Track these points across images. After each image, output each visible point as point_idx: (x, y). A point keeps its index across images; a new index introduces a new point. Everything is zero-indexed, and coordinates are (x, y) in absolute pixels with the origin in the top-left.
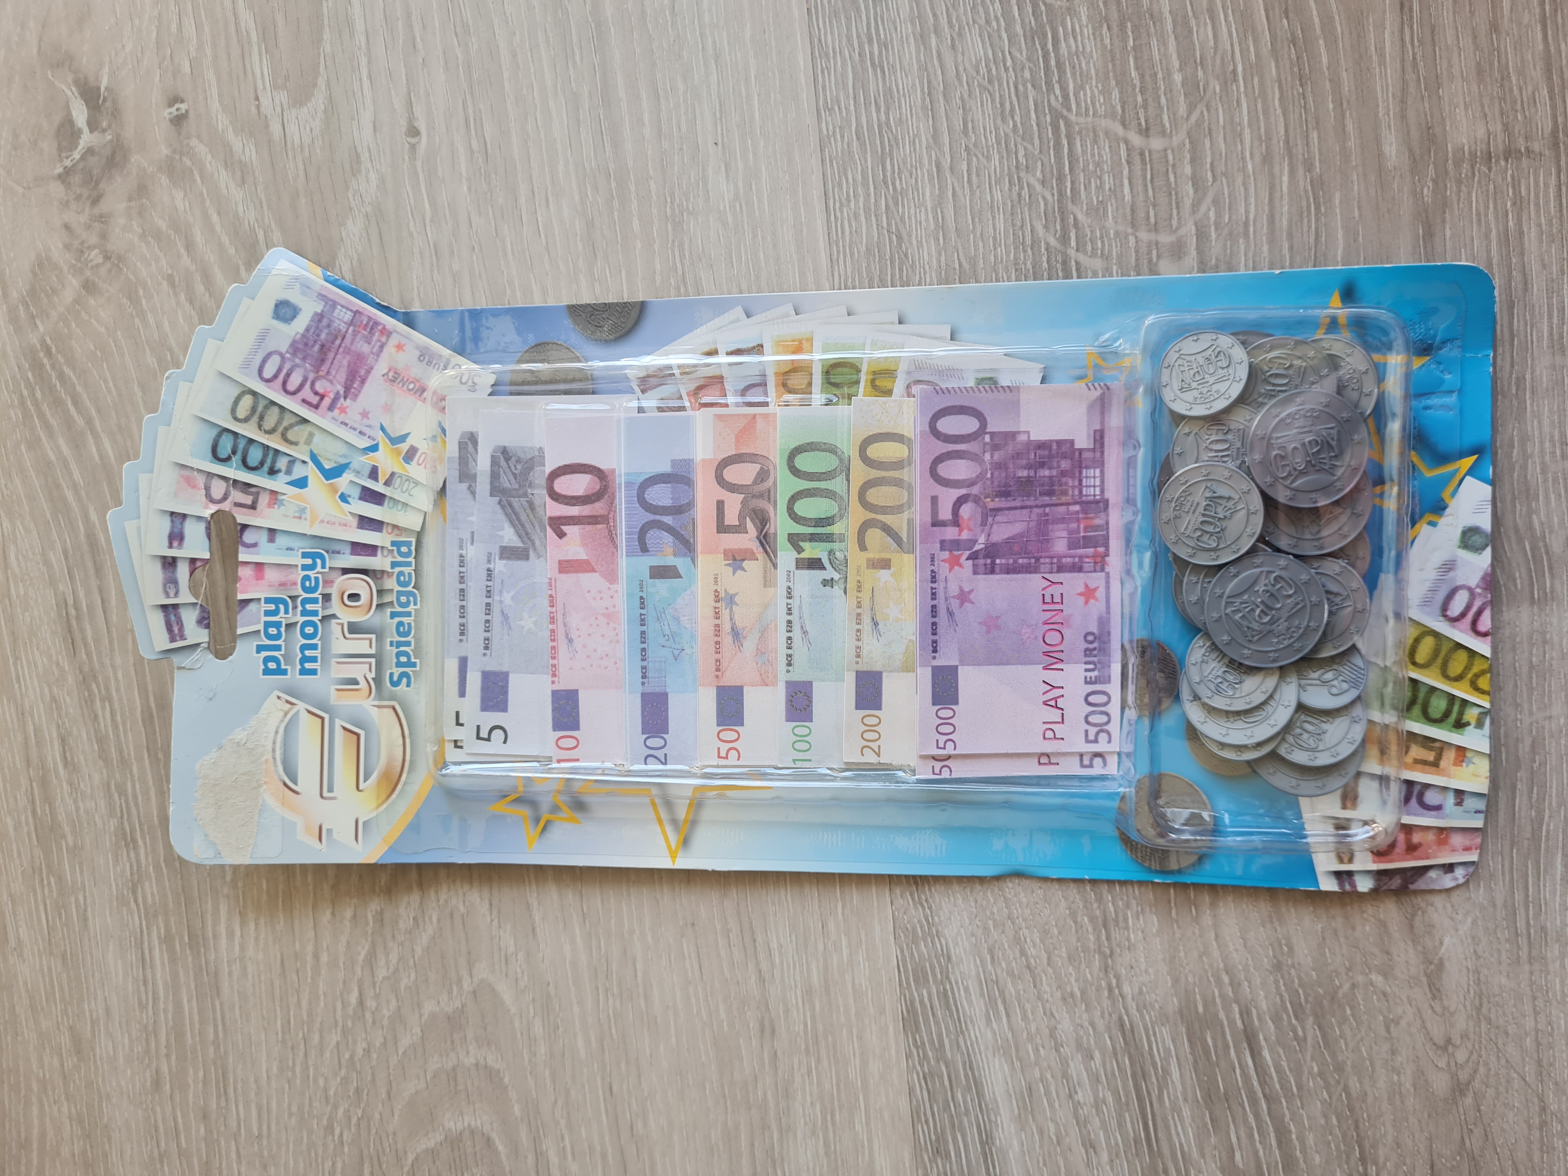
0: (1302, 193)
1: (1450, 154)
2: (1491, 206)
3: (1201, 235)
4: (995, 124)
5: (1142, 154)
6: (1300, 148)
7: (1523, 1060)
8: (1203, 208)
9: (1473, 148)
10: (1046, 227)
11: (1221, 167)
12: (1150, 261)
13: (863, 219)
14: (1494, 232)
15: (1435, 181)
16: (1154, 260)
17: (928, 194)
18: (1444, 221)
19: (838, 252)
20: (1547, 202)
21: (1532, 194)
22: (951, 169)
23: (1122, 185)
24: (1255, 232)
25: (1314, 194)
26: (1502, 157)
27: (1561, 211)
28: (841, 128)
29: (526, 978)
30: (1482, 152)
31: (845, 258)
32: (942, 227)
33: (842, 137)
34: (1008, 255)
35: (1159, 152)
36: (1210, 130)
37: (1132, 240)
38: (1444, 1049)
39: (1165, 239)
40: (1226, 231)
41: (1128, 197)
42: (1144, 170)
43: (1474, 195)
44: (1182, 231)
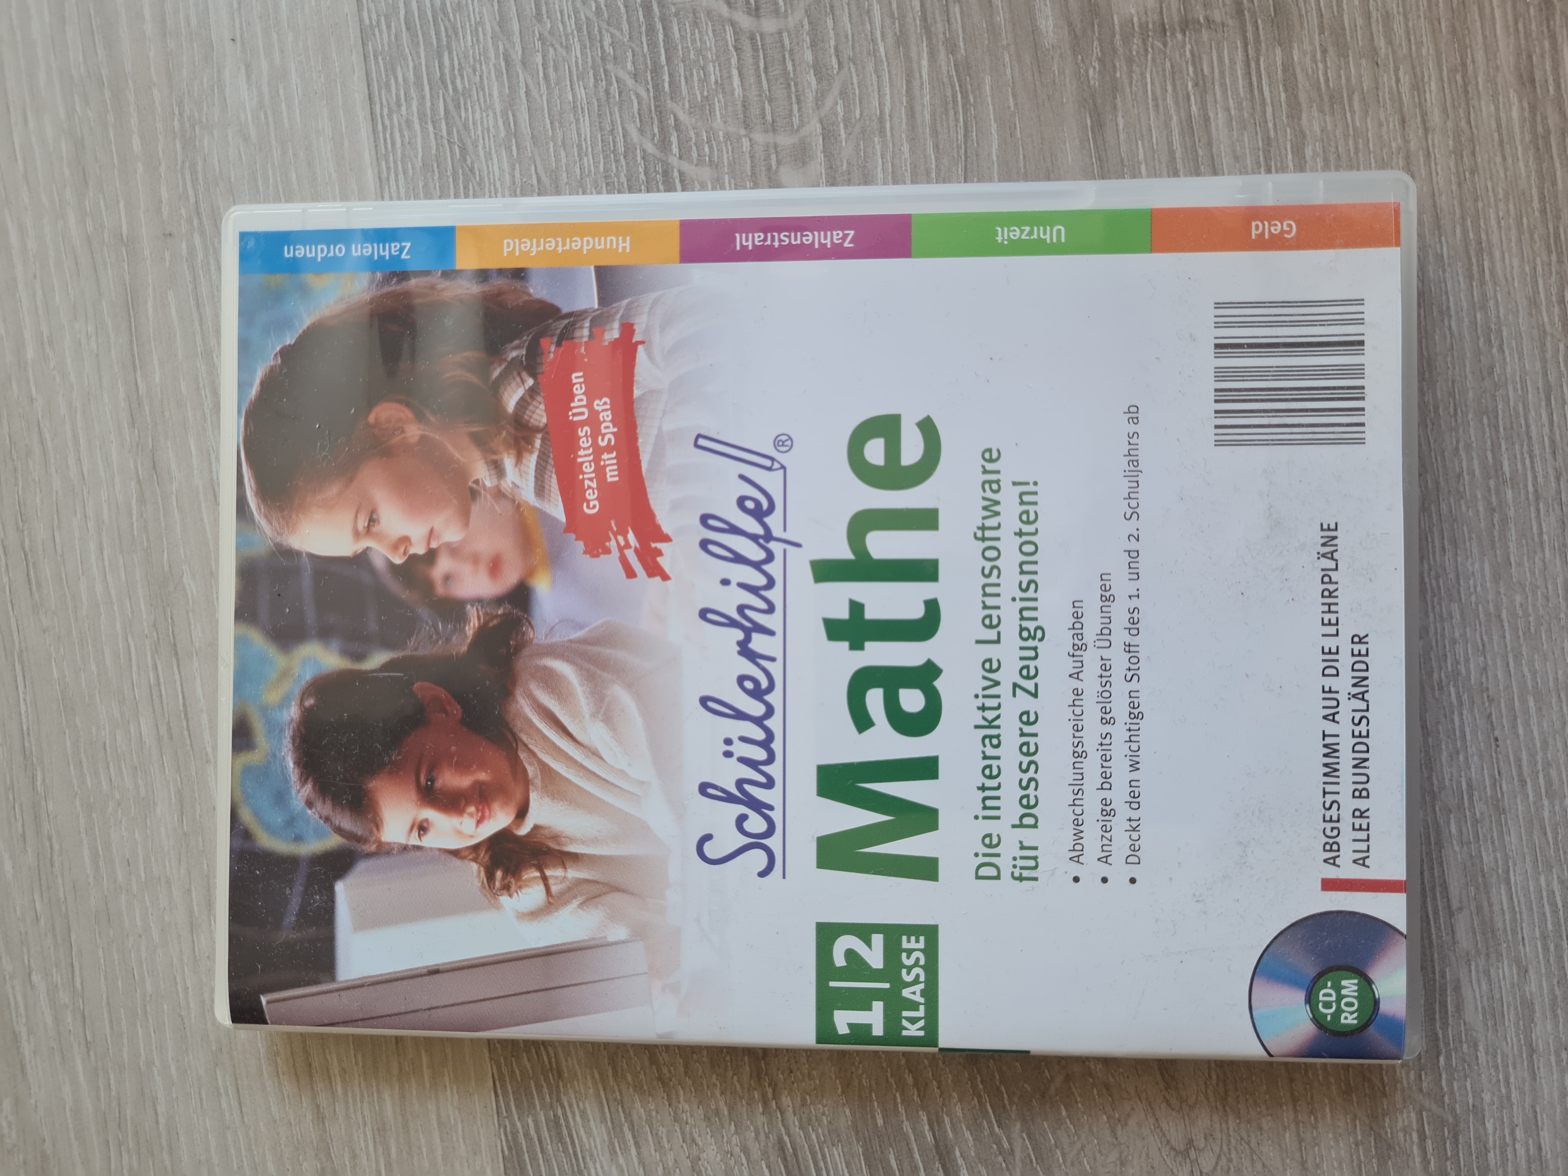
0: (946, 80)
1: (1117, 28)
2: (1169, 88)
3: (828, 134)
4: (574, 7)
5: (752, 38)
6: (939, 25)
7: (1283, 1161)
8: (829, 102)
9: (1143, 19)
10: (641, 131)
11: (848, 52)
12: (769, 169)
13: (417, 127)
14: (1175, 119)
15: (1101, 61)
16: (774, 167)
17: (496, 93)
18: (1115, 108)
19: (388, 168)
20: (1234, 82)
21: (1216, 71)
22: (523, 63)
23: (730, 77)
24: (892, 129)
25: (959, 81)
26: (1178, 29)
27: (1252, 91)
28: (387, 16)
29: (14, 1134)
30: (1154, 23)
31: (397, 175)
32: (514, 133)
33: (389, 27)
34: (596, 164)
35: (772, 35)
36: (832, 7)
37: (746, 142)
38: (1185, 1154)
39: (785, 140)
40: (857, 129)
41: (738, 92)
42: (756, 58)
43: (1148, 76)
44: (805, 131)
